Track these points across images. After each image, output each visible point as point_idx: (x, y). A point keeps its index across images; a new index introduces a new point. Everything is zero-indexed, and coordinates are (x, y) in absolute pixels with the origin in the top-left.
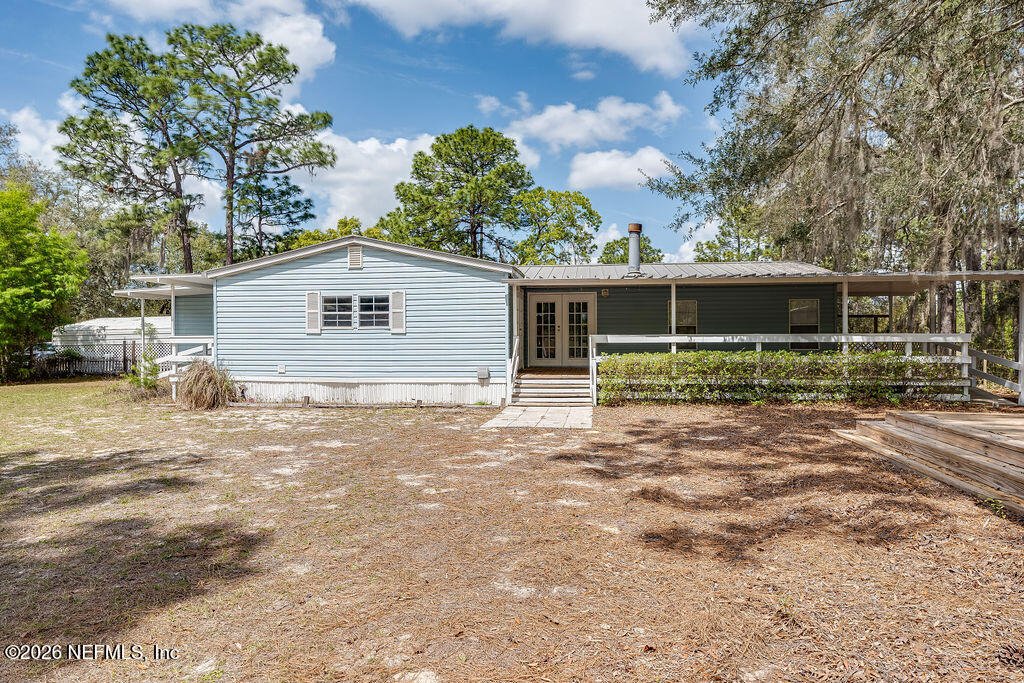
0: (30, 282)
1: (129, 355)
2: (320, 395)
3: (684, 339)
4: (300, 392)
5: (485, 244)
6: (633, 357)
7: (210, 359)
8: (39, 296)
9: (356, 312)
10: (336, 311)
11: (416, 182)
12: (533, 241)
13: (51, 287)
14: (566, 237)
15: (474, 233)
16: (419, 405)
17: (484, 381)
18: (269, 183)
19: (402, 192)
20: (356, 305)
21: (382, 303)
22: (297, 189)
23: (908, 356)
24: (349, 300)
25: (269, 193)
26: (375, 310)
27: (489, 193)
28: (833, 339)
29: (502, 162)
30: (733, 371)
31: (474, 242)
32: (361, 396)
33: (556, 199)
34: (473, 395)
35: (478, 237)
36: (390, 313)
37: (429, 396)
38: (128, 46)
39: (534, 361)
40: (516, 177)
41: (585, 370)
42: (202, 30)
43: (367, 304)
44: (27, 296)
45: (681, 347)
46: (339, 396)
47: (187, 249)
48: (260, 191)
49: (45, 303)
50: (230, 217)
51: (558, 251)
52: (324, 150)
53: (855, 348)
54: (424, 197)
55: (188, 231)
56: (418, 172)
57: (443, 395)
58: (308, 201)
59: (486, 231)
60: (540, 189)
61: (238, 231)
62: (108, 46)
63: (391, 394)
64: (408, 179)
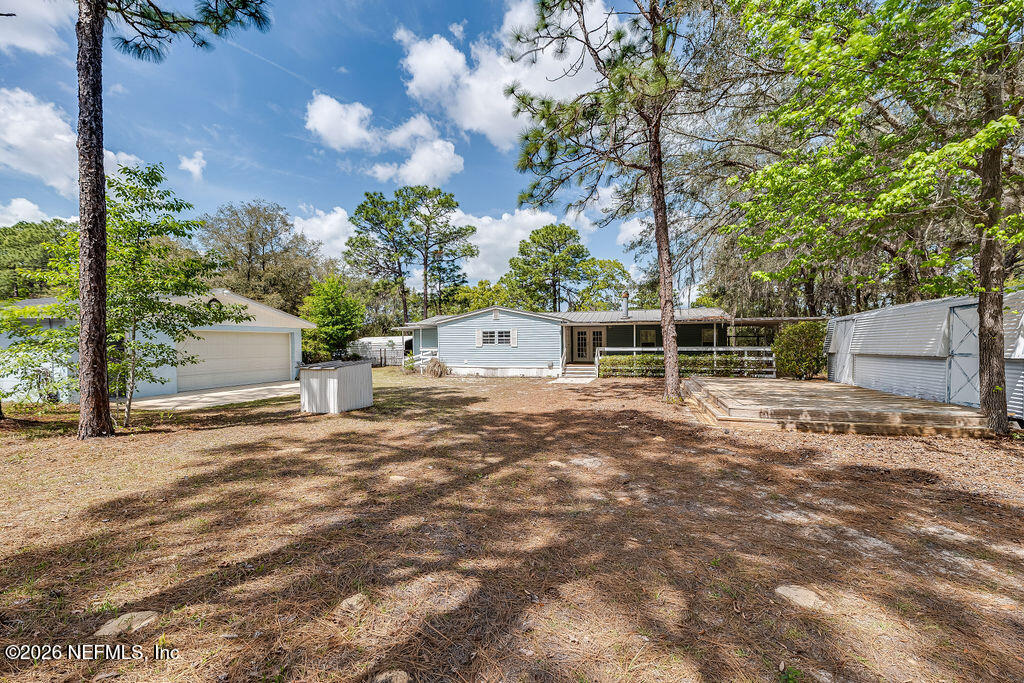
0: (343, 322)
1: (383, 355)
2: (482, 372)
3: (640, 349)
4: (474, 371)
5: (561, 291)
6: (614, 357)
7: (437, 357)
8: (346, 329)
9: (496, 338)
10: (488, 337)
11: (520, 257)
12: (588, 290)
13: (351, 324)
14: (609, 286)
15: (554, 286)
16: (523, 377)
17: (551, 367)
18: (444, 265)
19: (513, 263)
20: (496, 334)
21: (507, 334)
22: (458, 268)
23: (746, 358)
24: (494, 333)
25: (444, 270)
26: (504, 337)
27: (562, 264)
28: (709, 349)
29: (571, 244)
30: (657, 363)
31: (555, 291)
32: (499, 373)
33: (603, 265)
34: (546, 373)
35: (557, 287)
36: (511, 338)
37: (528, 373)
38: (376, 198)
39: (576, 359)
40: (578, 253)
41: (592, 363)
42: (412, 189)
43: (501, 334)
44: (342, 329)
45: (638, 353)
46: (490, 373)
47: (404, 301)
48: (440, 269)
49: (349, 332)
50: (426, 284)
51: (604, 294)
52: (474, 248)
53: (719, 353)
54: (525, 267)
55: (405, 292)
56: (522, 252)
57: (533, 373)
58: (464, 274)
59: (562, 284)
60: (593, 259)
61: (429, 291)
62: (366, 199)
63: (511, 373)
64: (516, 255)
